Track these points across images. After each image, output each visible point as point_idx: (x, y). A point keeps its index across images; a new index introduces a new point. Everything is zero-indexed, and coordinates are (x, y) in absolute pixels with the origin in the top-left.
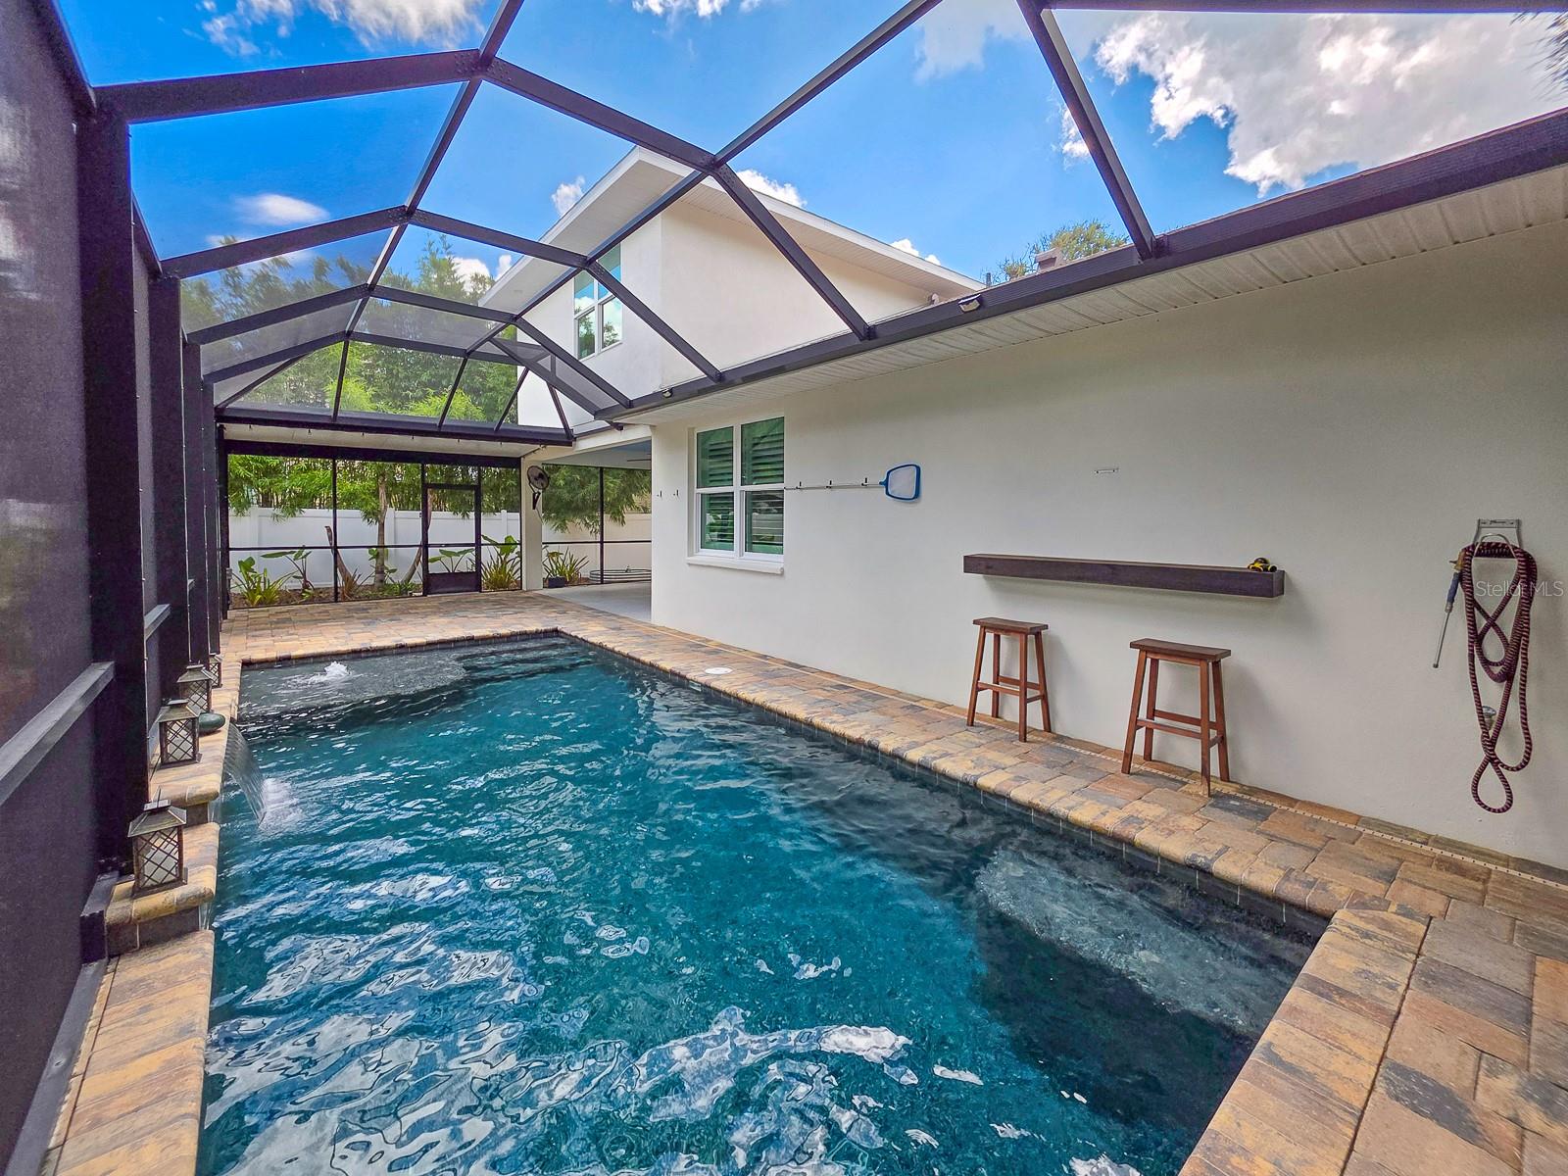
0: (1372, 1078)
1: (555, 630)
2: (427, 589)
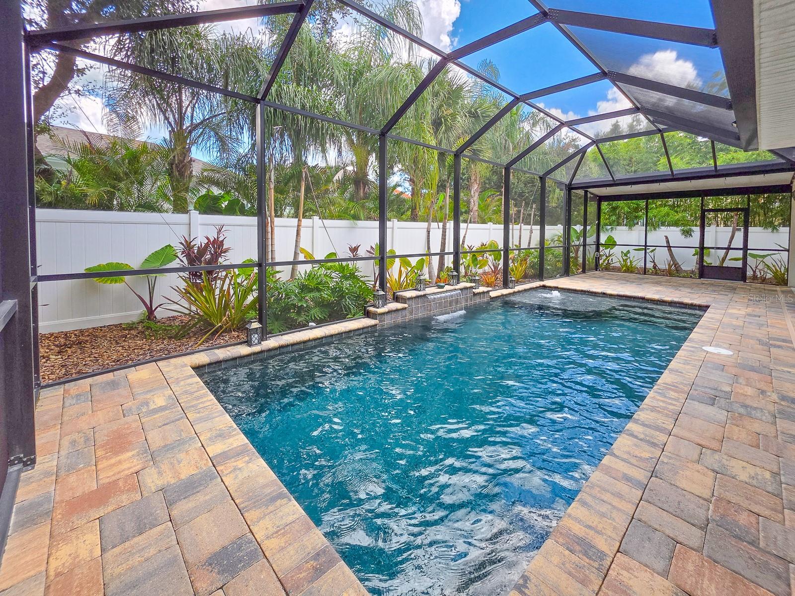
0: (255, 534)
1: (708, 307)
2: (702, 275)
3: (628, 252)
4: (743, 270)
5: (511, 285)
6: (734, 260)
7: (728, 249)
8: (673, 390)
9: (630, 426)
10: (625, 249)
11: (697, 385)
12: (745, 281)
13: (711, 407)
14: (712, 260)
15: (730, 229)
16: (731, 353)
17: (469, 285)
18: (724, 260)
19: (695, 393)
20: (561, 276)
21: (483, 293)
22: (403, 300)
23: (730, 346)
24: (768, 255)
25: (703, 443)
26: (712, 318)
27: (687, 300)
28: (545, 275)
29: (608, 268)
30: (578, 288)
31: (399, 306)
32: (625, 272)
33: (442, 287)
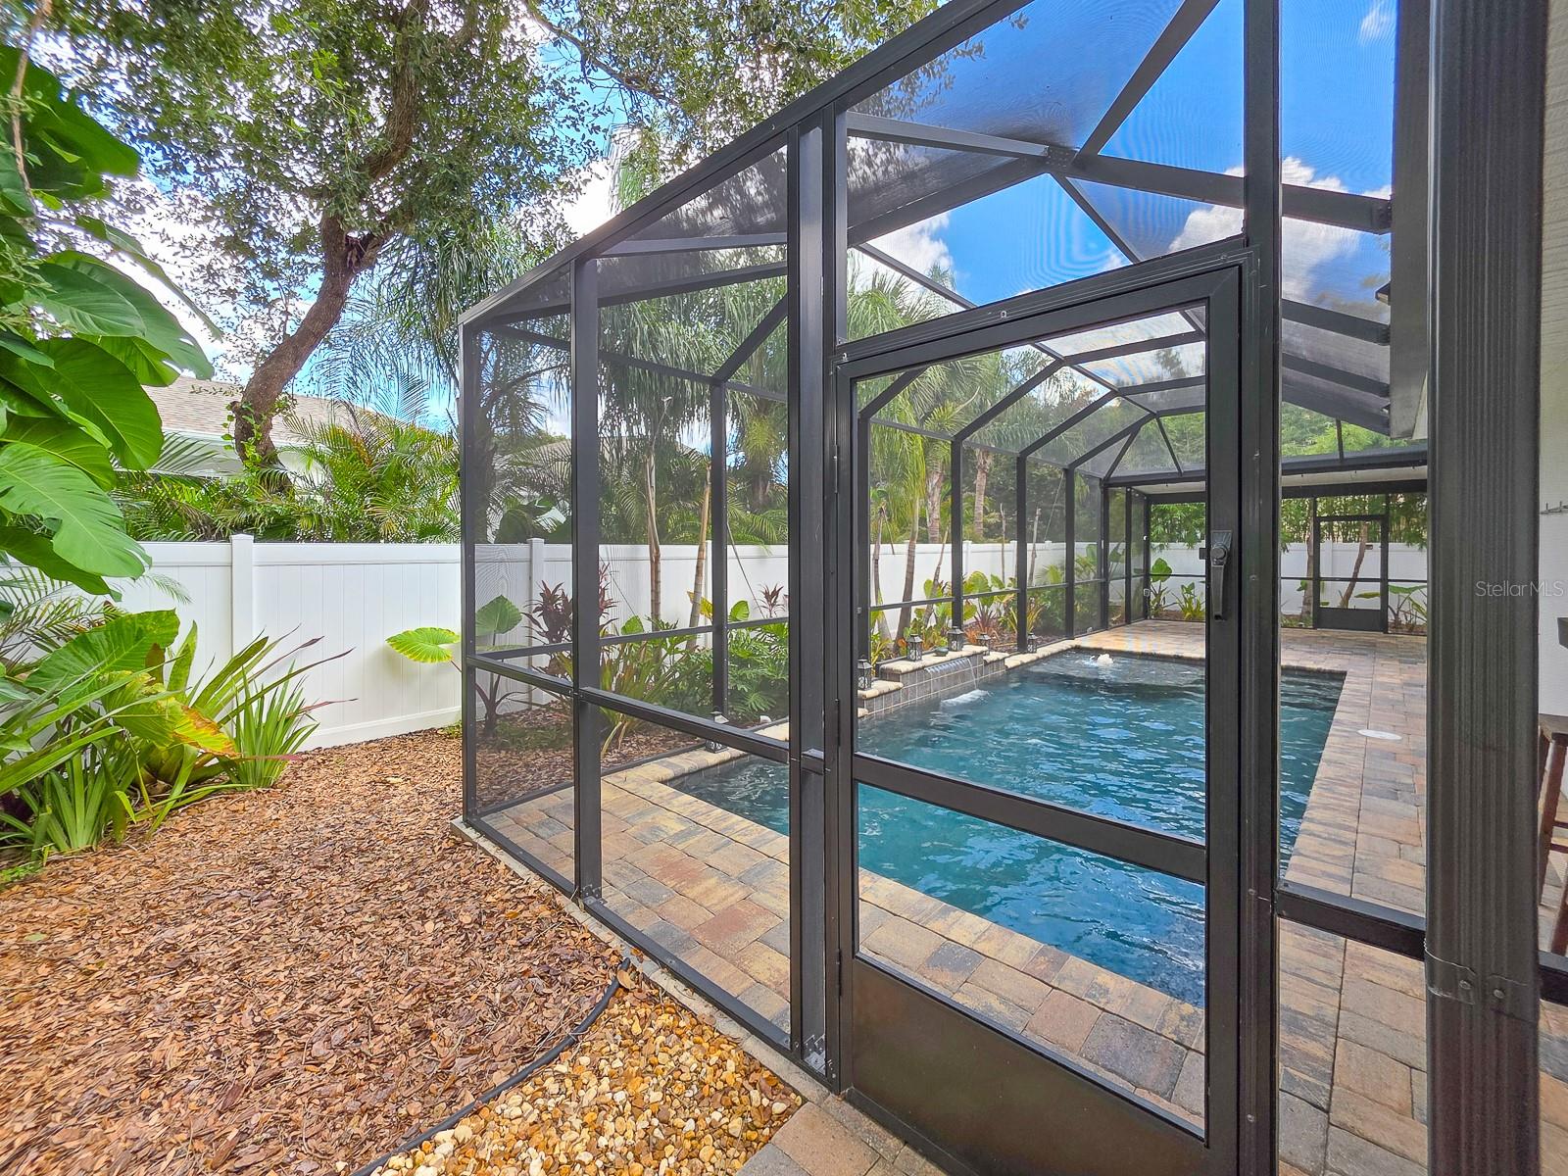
1: (1344, 674)
2: (1318, 623)
3: (1192, 586)
4: (1383, 613)
5: (1030, 647)
6: (1365, 598)
7: (1354, 580)
8: (1341, 785)
9: (1305, 825)
10: (1186, 582)
11: (1369, 778)
12: (1386, 632)
13: (1394, 802)
14: (1331, 597)
15: (1356, 546)
16: (1399, 738)
17: (978, 649)
18: (1348, 595)
19: (1370, 787)
20: (1095, 630)
21: (998, 661)
22: (894, 676)
23: (1394, 729)
24: (1416, 588)
25: (1399, 838)
26: (1357, 691)
27: (1310, 665)
28: (1076, 627)
29: (1160, 615)
30: (1135, 650)
31: (892, 685)
32: (1189, 620)
33: (944, 654)
